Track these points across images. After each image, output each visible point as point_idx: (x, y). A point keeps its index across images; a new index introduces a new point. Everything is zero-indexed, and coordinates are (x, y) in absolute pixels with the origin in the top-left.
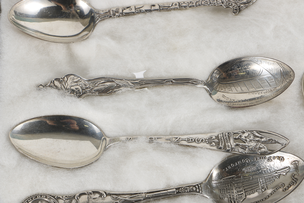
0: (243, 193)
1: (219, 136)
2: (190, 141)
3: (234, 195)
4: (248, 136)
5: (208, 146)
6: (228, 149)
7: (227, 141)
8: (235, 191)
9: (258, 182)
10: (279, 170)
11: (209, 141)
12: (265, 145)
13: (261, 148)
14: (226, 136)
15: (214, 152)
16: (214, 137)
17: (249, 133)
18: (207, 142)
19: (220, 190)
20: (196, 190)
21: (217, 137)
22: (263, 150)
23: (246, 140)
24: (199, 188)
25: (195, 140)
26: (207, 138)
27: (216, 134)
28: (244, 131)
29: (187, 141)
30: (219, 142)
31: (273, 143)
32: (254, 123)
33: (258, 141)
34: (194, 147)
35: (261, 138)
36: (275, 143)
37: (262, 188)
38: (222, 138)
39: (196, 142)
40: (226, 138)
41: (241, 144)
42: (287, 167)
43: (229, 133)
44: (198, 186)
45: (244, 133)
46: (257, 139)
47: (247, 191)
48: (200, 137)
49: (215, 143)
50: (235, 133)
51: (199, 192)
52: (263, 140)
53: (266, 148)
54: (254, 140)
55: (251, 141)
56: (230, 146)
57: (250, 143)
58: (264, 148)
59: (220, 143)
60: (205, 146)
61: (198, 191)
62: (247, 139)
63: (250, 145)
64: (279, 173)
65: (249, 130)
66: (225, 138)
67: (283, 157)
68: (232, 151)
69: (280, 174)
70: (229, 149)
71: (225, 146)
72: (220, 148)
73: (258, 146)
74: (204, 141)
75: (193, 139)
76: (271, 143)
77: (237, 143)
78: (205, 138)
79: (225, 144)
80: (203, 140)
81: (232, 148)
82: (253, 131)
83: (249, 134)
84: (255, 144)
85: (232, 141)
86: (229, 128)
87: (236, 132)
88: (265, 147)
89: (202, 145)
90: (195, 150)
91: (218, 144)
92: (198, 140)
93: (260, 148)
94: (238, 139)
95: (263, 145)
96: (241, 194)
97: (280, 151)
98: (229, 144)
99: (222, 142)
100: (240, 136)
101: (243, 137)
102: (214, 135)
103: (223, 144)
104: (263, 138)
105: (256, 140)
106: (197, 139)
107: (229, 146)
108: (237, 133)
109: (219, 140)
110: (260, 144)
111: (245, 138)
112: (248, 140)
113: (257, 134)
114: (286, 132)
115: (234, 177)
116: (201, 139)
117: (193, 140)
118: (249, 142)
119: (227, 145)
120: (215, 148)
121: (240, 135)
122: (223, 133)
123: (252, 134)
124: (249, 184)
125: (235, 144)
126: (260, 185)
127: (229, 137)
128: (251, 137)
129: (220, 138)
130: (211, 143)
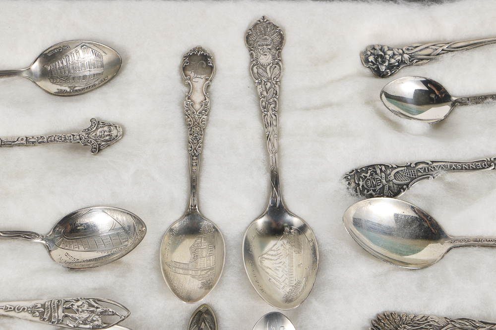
1: (47, 304)
2: (8, 310)
4: (81, 305)
5: (29, 316)
6: (53, 320)
7: (55, 311)
11: (32, 310)
12: (100, 317)
13: (95, 321)
14: (54, 304)
15: (36, 324)
16: (39, 306)
17: (84, 301)
18: (30, 312)
21: (43, 306)
22: (96, 323)
23: (78, 310)
25: (15, 309)
26: (31, 307)
27: (42, 302)
28: (79, 298)
29: (5, 309)
30: (44, 311)
31: (111, 315)
32: (95, 289)
33: (92, 312)
34: (11, 317)
35: (97, 308)
36: (113, 315)
38: (50, 307)
39: (15, 311)
40: (54, 307)
41: (71, 315)
43: (59, 301)
45: (78, 301)
46: (92, 309)
48: (21, 305)
49: (39, 312)
50: (67, 301)
52: (98, 310)
53: (100, 321)
54: (87, 311)
55: (83, 311)
56: (57, 317)
57: (82, 313)
58: (98, 321)
59: (45, 313)
60: (25, 316)
63: (81, 316)
65: (85, 298)
66: (52, 307)
68: (58, 324)
70: (55, 321)
71: (50, 317)
72: (44, 320)
73: (91, 318)
74: (26, 310)
75: (13, 308)
77: (66, 313)
78: (28, 306)
79: (51, 314)
80: (24, 309)
81: (59, 320)
82: (88, 299)
83: (83, 303)
84: (88, 316)
85: (60, 310)
86: (61, 295)
87: (68, 299)
88: (99, 319)
89: (23, 314)
90: (11, 320)
91: (42, 314)
92: (19, 308)
93: (93, 321)
94: (69, 308)
95: (97, 317)
97: (117, 324)
98: (56, 314)
99: (48, 312)
100: (72, 305)
101: (75, 307)
102: (39, 303)
103: (49, 314)
104: (99, 308)
105: (90, 311)
107: (55, 316)
108: (69, 301)
109: (45, 309)
110: (94, 315)
111: (77, 307)
112: (80, 310)
113: (93, 303)
114: (129, 301)
116: (22, 308)
117: (12, 309)
118: (81, 312)
119: (53, 315)
120: (37, 319)
121: (72, 303)
122: (51, 301)
123: (87, 303)
125: (63, 314)
127: (58, 306)
128: (85, 307)
129: (46, 306)
130: (34, 313)
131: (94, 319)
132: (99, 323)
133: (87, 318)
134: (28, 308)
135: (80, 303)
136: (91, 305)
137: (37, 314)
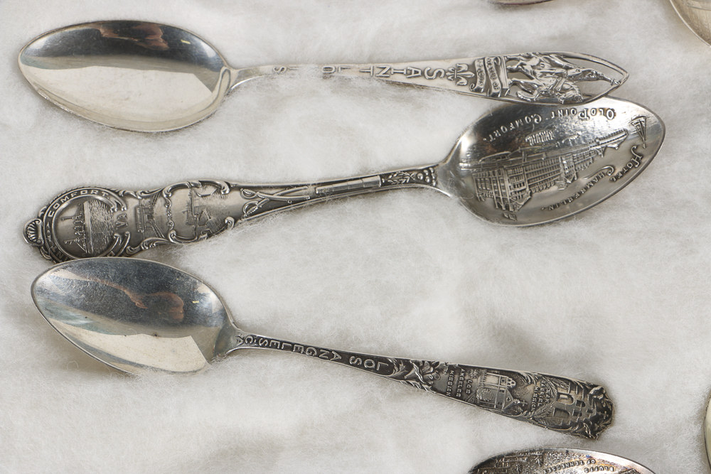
0: (525, 189)
1: (476, 63)
2: (413, 75)
3: (505, 193)
4: (538, 65)
5: (451, 85)
6: (494, 91)
7: (493, 75)
8: (507, 184)
9: (558, 166)
10: (604, 138)
11: (455, 74)
12: (574, 84)
13: (568, 90)
14: (490, 64)
15: (465, 97)
16: (464, 67)
17: (542, 58)
18: (450, 78)
19: (477, 181)
20: (424, 178)
21: (472, 67)
22: (570, 94)
23: (534, 74)
24: (430, 175)
25: (423, 73)
26: (450, 69)
27: (469, 61)
28: (531, 53)
29: (407, 74)
30: (476, 77)
31: (593, 80)
32: (553, 38)
33: (560, 75)
34: (422, 87)
35: (567, 68)
36: (598, 79)
37: (567, 177)
38: (483, 69)
39: (425, 77)
40: (491, 68)
41: (522, 81)
42: (620, 132)
43: (496, 59)
44: (430, 172)
45: (529, 57)
46: (559, 70)
47: (534, 185)
48: (434, 67)
49: (466, 78)
50: (510, 59)
51: (430, 183)
52: (570, 72)
53: (577, 89)
54: (551, 73)
55: (544, 74)
56: (500, 86)
57: (543, 78)
58: (573, 90)
59: (478, 80)
60: (444, 85)
61: (428, 181)
62: (536, 71)
63: (541, 83)
64: (604, 145)
65: (542, 52)
66: (488, 69)
67: (613, 110)
68: (504, 96)
69: (606, 147)
70: (498, 91)
71: (488, 86)
72: (478, 90)
73: (560, 86)
74: (442, 75)
75: (420, 71)
76: (589, 80)
77: (514, 79)
78: (446, 69)
79: (488, 81)
80: (439, 73)
81: (503, 91)
82: (548, 54)
83: (541, 61)
84: (554, 82)
85: (503, 74)
87: (512, 56)
88: (574, 87)
89: (439, 82)
90: (423, 93)
91: (472, 81)
92: (431, 72)
93: (564, 90)
94: (517, 70)
95: (570, 83)
96: (521, 191)
97: (606, 95)
98: (497, 81)
99: (481, 76)
100: (522, 65)
101: (528, 67)
102: (464, 63)
103: (484, 81)
104: (571, 68)
105: (557, 74)
106: (428, 71)
107: (496, 86)
108: (515, 59)
109: (475, 73)
110: (564, 80)
111: (531, 69)
112: (538, 72)
113: (558, 61)
114: (622, 57)
115: (507, 154)
116: (437, 71)
117: (420, 74)
118: (541, 76)
119: (492, 82)
120: (466, 89)
121: (521, 61)
122: (484, 59)
123: (547, 61)
124: (539, 169)
125: (509, 81)
126: (562, 170)
127: (497, 67)
128: (546, 67)
129: (477, 68)
130: (458, 79)
131: (566, 87)
132: (576, 93)
133: (554, 85)
134: (445, 73)
135: (535, 61)
136: (554, 65)
137: (464, 81)
